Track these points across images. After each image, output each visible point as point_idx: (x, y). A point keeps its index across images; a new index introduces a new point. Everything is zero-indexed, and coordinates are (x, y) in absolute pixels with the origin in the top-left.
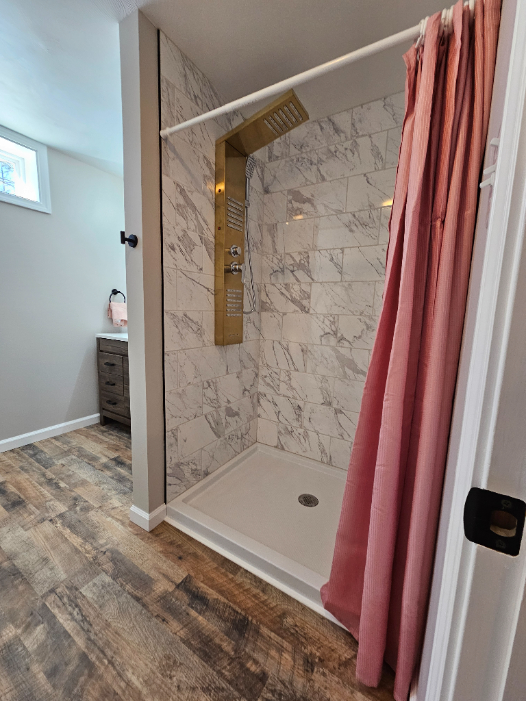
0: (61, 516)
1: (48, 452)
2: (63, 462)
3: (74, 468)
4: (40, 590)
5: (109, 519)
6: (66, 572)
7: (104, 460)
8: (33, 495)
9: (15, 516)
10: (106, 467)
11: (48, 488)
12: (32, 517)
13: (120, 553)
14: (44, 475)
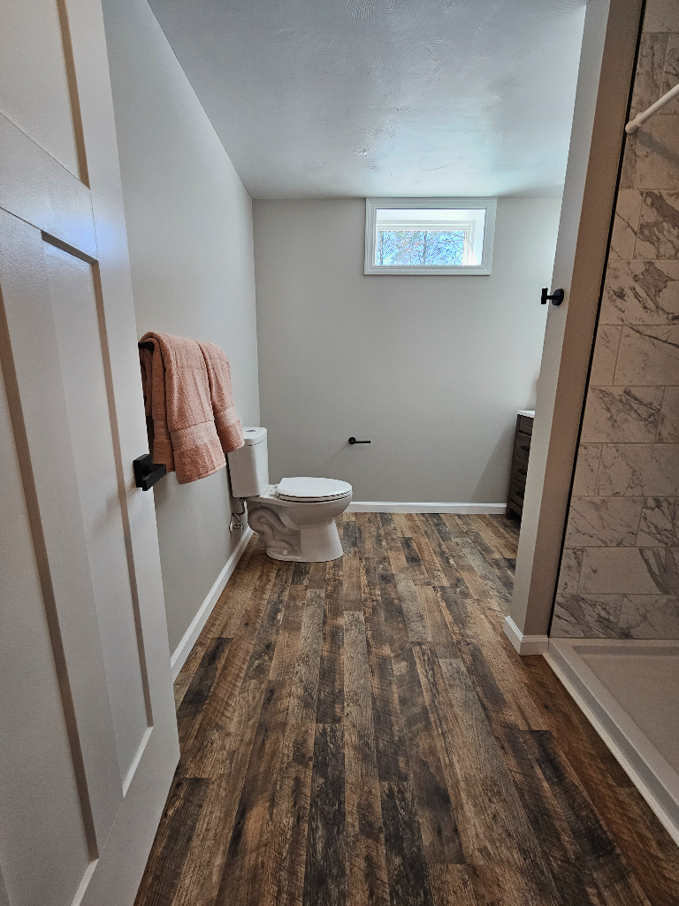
0: (443, 588)
1: (449, 527)
2: (458, 541)
3: (466, 551)
4: (413, 637)
5: (482, 616)
6: (433, 637)
7: (497, 556)
8: (427, 559)
9: (411, 569)
10: (496, 563)
11: (440, 559)
12: (422, 577)
13: (481, 654)
14: (440, 546)
